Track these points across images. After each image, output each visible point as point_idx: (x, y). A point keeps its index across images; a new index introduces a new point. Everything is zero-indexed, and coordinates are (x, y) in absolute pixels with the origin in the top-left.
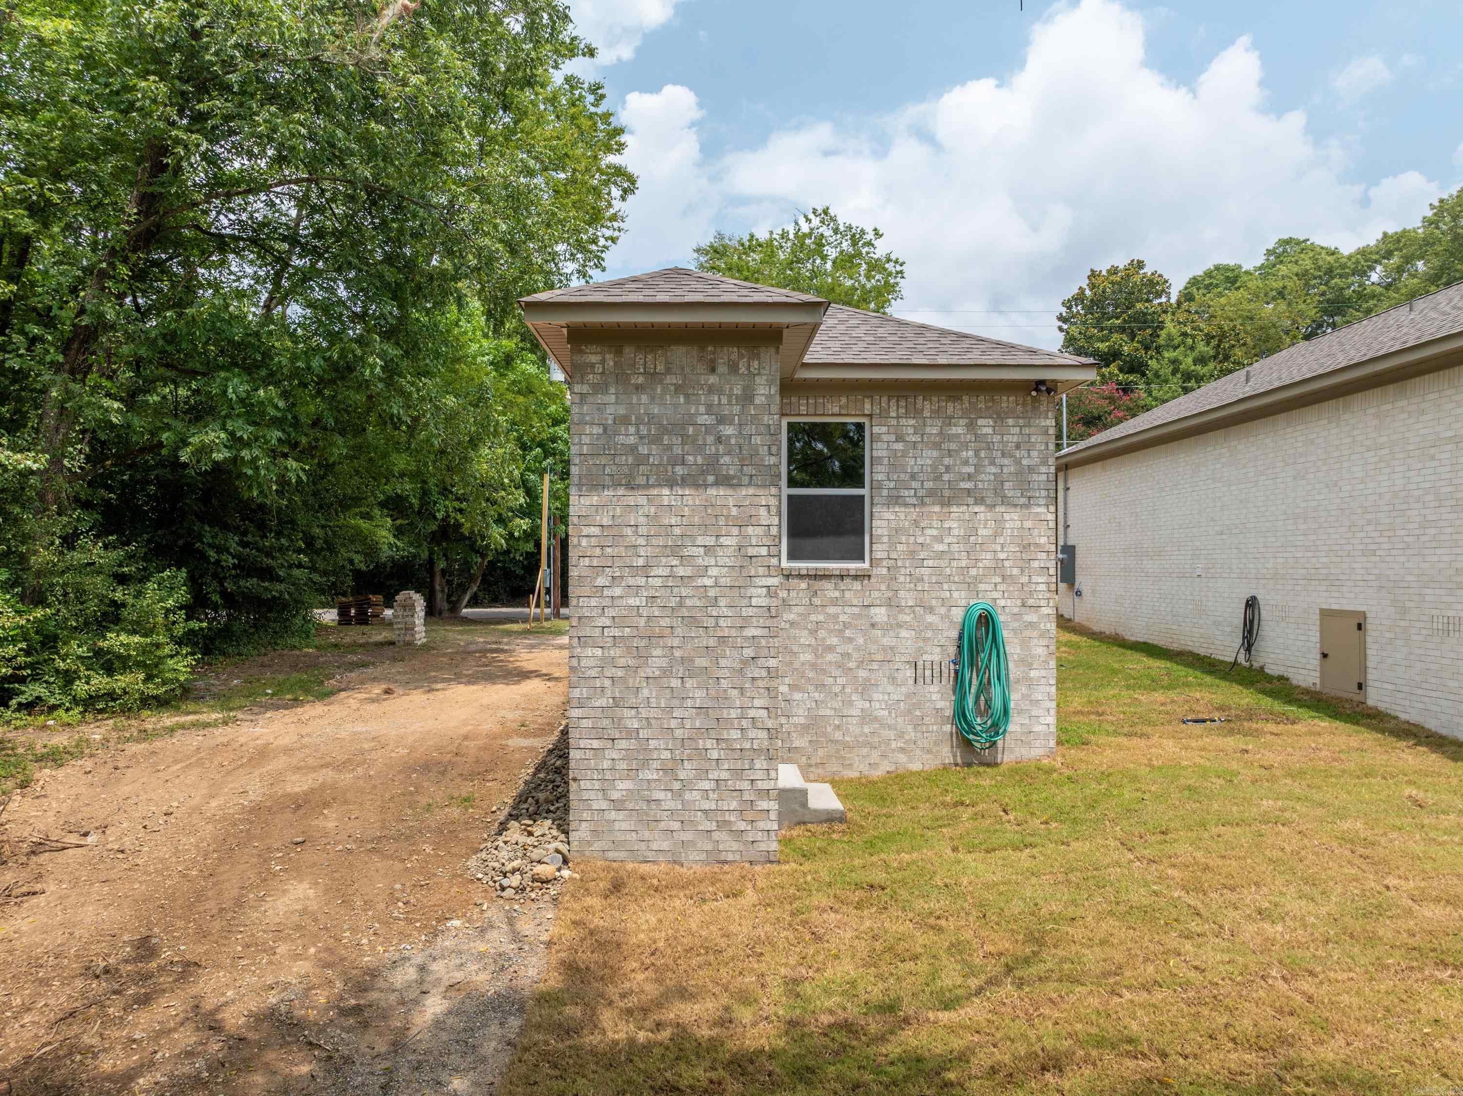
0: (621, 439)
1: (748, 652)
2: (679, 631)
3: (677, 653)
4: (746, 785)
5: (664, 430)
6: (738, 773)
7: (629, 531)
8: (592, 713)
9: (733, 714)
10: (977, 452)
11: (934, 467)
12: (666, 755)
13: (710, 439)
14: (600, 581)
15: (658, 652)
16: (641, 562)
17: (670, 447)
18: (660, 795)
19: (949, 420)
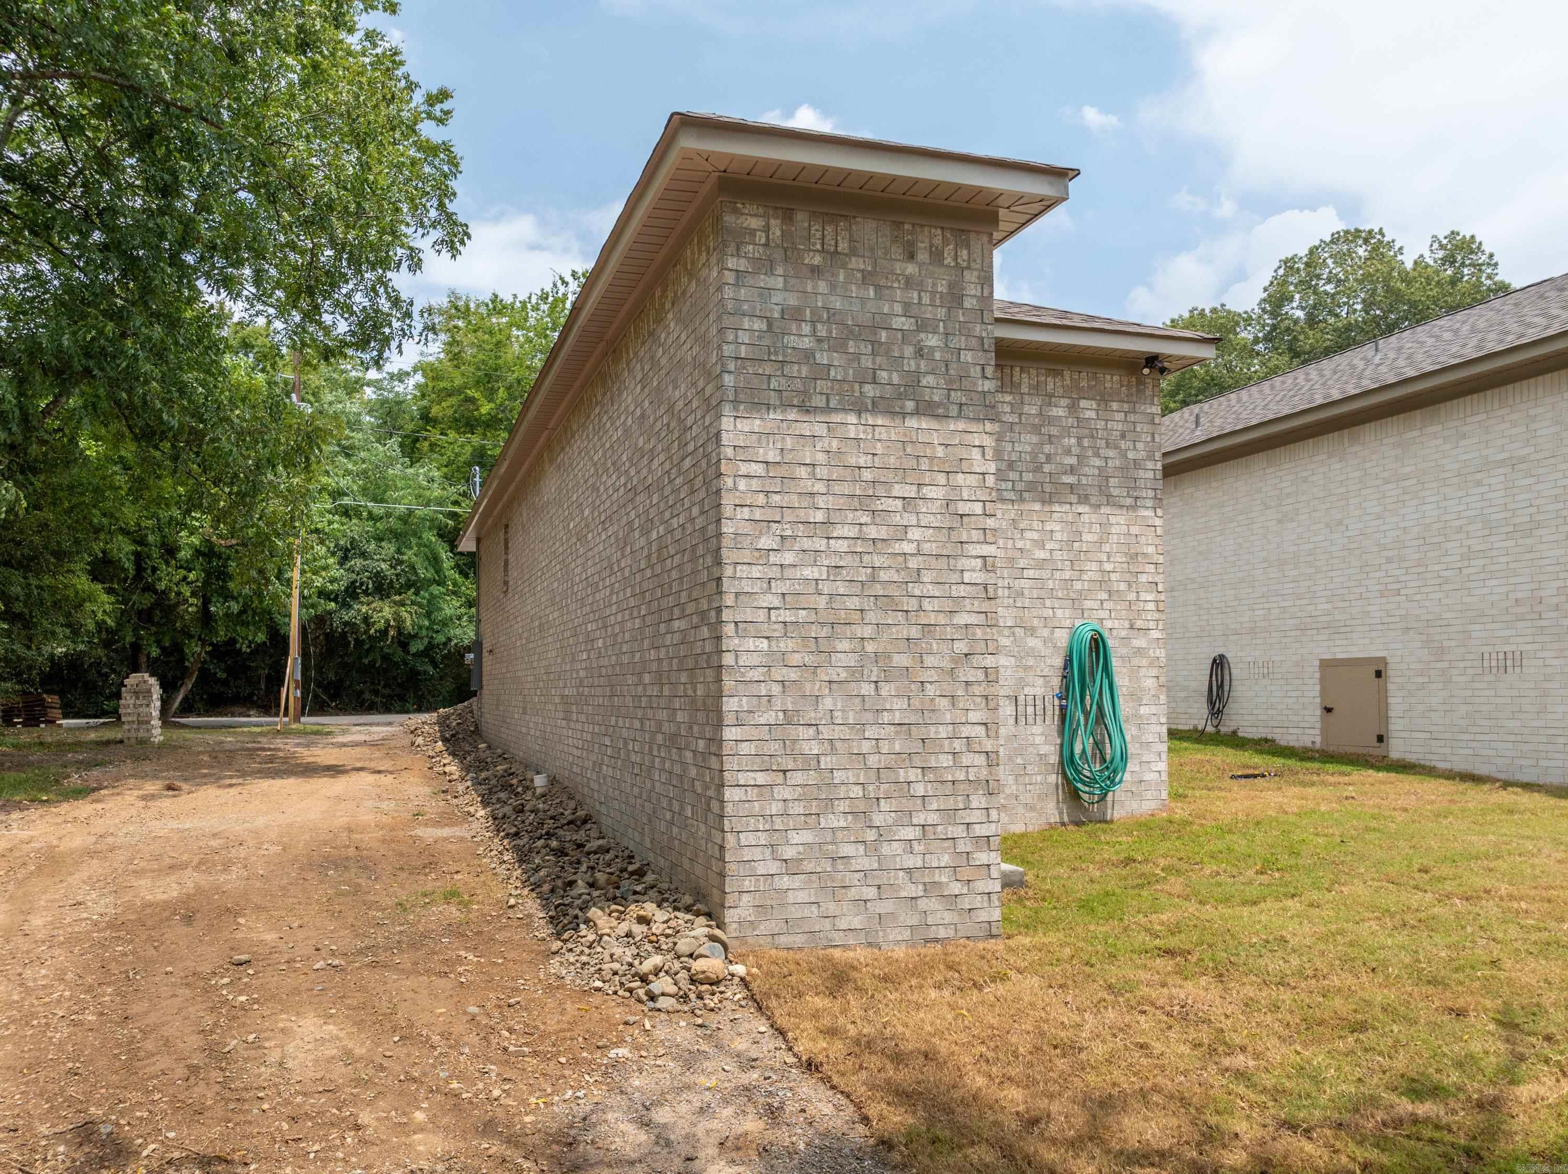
0: (791, 340)
1: (961, 647)
2: (871, 617)
3: (870, 647)
4: (960, 831)
5: (851, 332)
6: (950, 814)
7: (803, 472)
8: (755, 733)
9: (943, 732)
11: (1034, 456)
12: (857, 791)
13: (909, 351)
14: (765, 542)
15: (844, 645)
16: (820, 516)
17: (857, 356)
18: (847, 850)
19: (1049, 399)
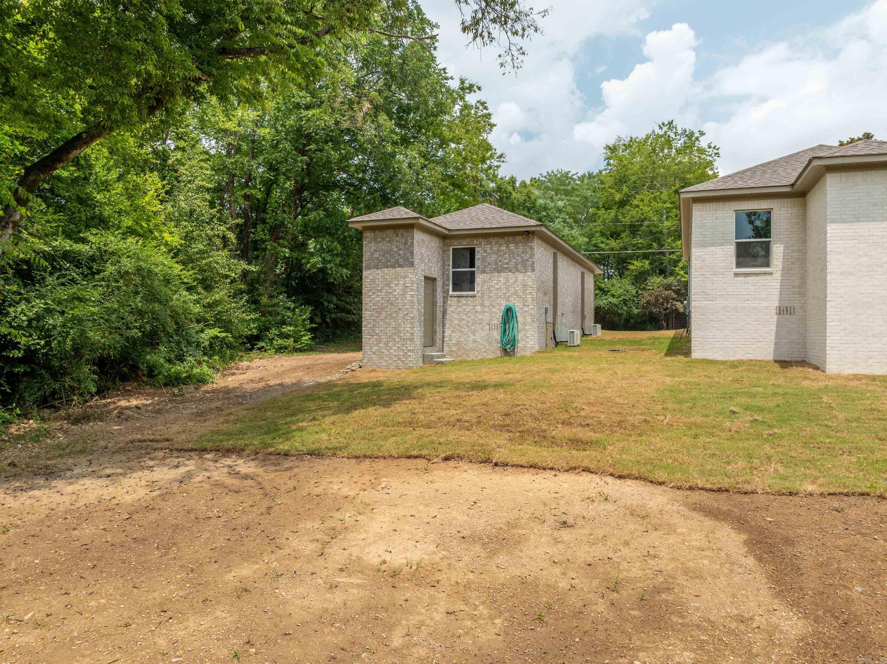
2: (389, 307)
3: (388, 313)
4: (405, 348)
6: (403, 345)
7: (377, 280)
8: (368, 329)
9: (402, 329)
10: (509, 255)
11: (496, 261)
12: (386, 340)
13: (397, 255)
15: (384, 313)
16: (380, 288)
17: (387, 257)
19: (500, 245)
